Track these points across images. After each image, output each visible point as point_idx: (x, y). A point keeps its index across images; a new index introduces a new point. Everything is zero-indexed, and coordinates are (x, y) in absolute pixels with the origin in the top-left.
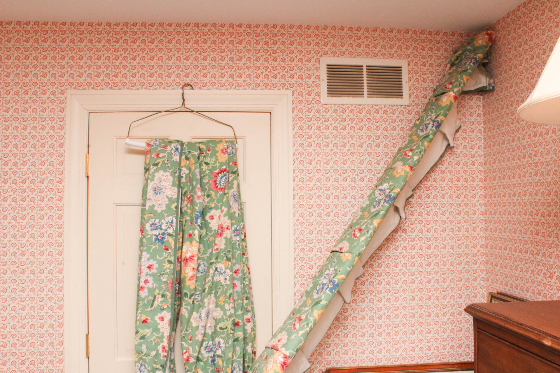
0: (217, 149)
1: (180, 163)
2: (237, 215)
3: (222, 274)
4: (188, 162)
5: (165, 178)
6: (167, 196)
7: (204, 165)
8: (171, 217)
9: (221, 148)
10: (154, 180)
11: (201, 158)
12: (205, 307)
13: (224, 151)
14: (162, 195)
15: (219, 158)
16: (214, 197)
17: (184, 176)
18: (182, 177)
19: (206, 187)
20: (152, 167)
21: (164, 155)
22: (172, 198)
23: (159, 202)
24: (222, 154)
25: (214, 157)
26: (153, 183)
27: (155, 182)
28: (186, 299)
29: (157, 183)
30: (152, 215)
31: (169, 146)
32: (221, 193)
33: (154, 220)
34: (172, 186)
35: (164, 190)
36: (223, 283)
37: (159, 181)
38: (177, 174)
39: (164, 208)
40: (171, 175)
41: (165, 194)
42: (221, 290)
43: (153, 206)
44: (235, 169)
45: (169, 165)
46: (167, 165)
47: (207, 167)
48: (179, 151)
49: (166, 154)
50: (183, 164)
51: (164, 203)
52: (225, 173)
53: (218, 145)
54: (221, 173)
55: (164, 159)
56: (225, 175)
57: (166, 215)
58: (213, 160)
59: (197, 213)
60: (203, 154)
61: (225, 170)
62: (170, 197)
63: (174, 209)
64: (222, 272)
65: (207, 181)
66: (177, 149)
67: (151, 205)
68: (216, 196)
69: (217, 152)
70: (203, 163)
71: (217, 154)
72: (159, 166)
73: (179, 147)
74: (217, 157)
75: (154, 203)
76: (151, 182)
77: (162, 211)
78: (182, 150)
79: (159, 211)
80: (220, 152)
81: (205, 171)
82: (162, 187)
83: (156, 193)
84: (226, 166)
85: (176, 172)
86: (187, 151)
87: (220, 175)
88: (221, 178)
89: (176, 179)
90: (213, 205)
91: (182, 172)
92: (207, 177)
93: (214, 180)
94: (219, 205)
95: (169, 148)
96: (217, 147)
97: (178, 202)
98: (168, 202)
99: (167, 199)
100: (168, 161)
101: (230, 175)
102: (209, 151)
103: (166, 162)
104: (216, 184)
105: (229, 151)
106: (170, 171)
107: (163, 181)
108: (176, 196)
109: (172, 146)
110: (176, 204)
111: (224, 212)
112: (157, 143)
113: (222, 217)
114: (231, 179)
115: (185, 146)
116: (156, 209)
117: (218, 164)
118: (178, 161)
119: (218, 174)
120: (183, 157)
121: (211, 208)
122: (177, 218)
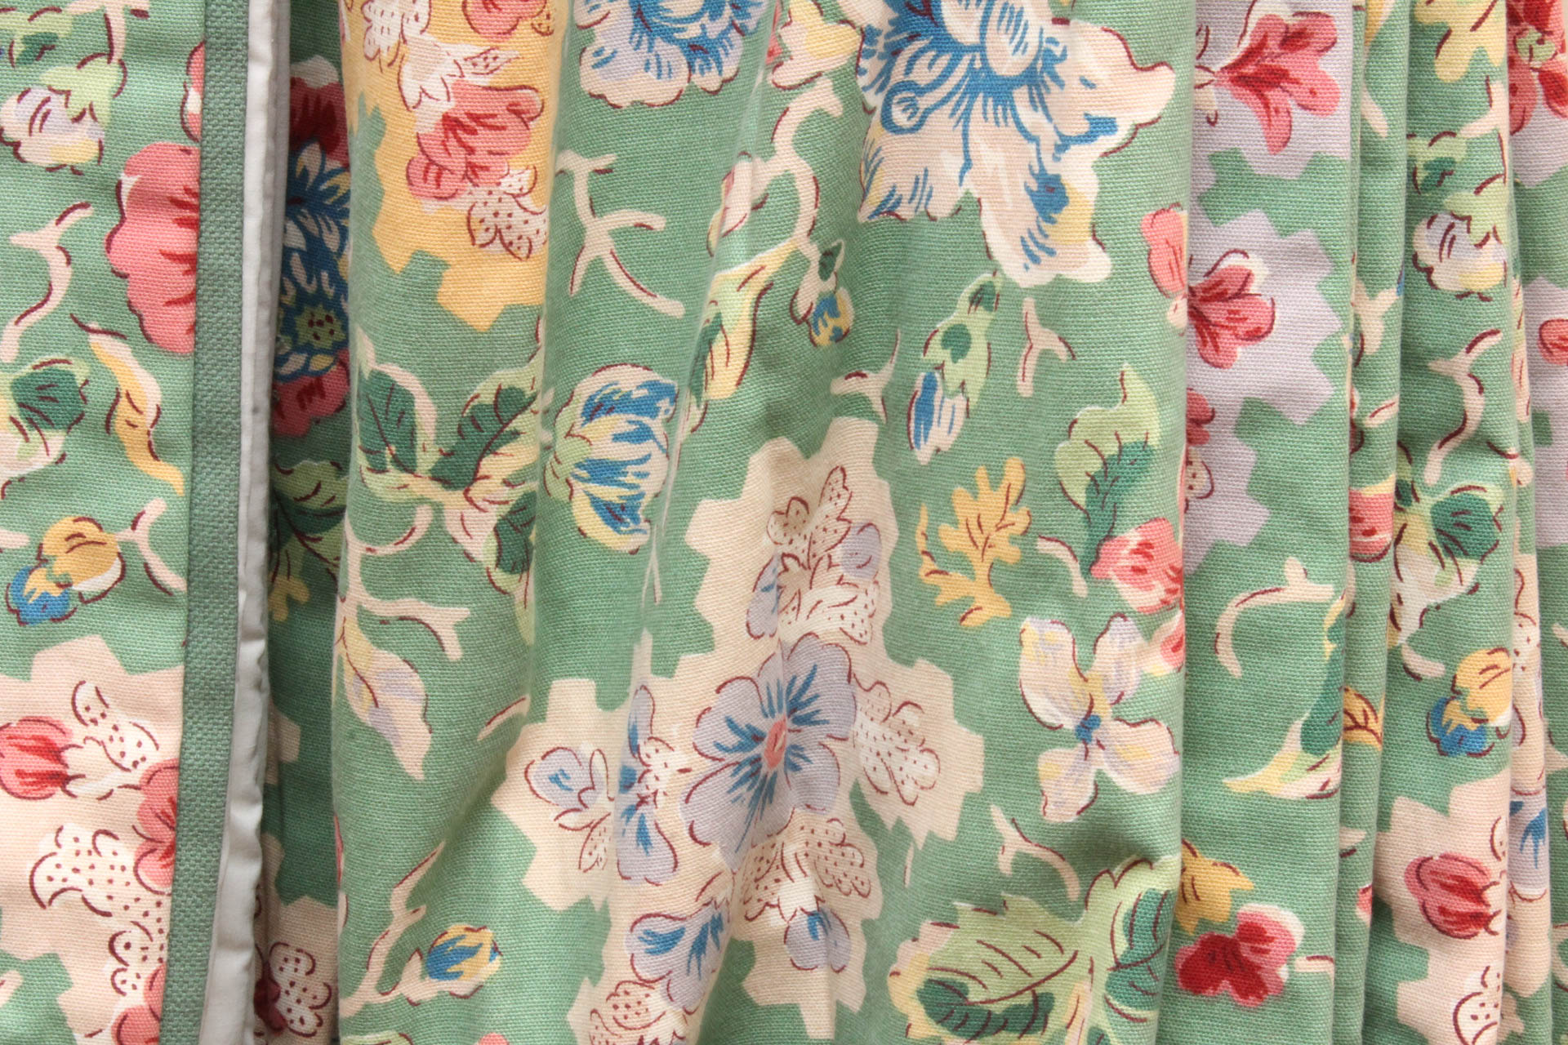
3: (999, 90)
12: (703, 638)
28: (386, 485)
36: (1014, 267)
42: (971, 369)
64: (1007, 61)
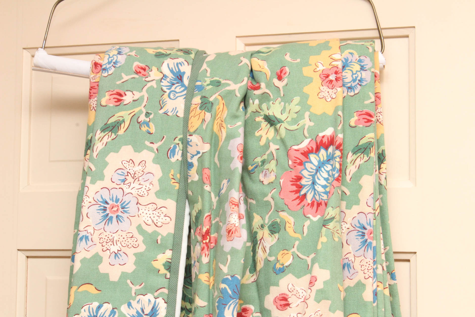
0: (307, 71)
1: (186, 120)
2: (368, 296)
4: (208, 116)
5: (138, 169)
6: (140, 229)
7: (264, 124)
8: (150, 296)
9: (321, 68)
10: (102, 178)
11: (254, 105)
13: (332, 77)
14: (125, 225)
15: (313, 101)
16: (290, 231)
17: (195, 161)
18: (191, 165)
19: (268, 198)
20: (99, 134)
21: (137, 95)
22: (156, 233)
23: (114, 249)
24: (325, 89)
25: (297, 99)
26: (99, 184)
27: (107, 183)
29: (110, 185)
30: (91, 289)
31: (154, 69)
32: (315, 219)
33: (95, 304)
34: (158, 194)
35: (132, 208)
37: (116, 178)
38: (178, 156)
39: (130, 267)
40: (156, 161)
41: (136, 221)
43: (97, 259)
44: (370, 136)
45: (153, 129)
46: (145, 129)
47: (272, 132)
48: (186, 81)
49: (144, 93)
50: (194, 123)
51: (131, 252)
52: (331, 149)
53: (313, 59)
54: (318, 150)
55: (137, 110)
56: (330, 159)
57: (134, 288)
58: (294, 107)
59: (223, 286)
60: (258, 88)
61: (331, 141)
62: (150, 229)
63: (163, 271)
65: (272, 178)
66: (180, 77)
67: (88, 255)
68: (299, 229)
69: (310, 80)
70: (259, 119)
71: (306, 89)
72: (121, 132)
73: (187, 69)
74: (305, 97)
75: (98, 249)
76: (93, 182)
77: (124, 276)
78: (194, 78)
79: (115, 276)
80: (317, 80)
81: (267, 146)
82: (127, 199)
83: (107, 219)
84: (335, 127)
85: (173, 152)
86: (208, 81)
87: (313, 157)
88: (318, 169)
89: (175, 172)
90: (288, 261)
91: (191, 150)
92: (272, 165)
93: (293, 175)
94: (309, 260)
95: (154, 75)
96: (306, 64)
97: (176, 248)
98: (142, 248)
99: (140, 238)
100: (147, 114)
101: (350, 157)
102: (280, 78)
103: (142, 118)
104: (300, 187)
105: (348, 76)
106: (155, 146)
107: (130, 179)
108: (170, 229)
109: (165, 70)
110: (169, 254)
111: (319, 285)
112: (121, 59)
113: (311, 302)
114: (351, 170)
115: (205, 66)
116: (103, 268)
117: (307, 122)
118: (181, 114)
119: (306, 154)
120: (197, 100)
121: (282, 271)
122: (170, 302)
